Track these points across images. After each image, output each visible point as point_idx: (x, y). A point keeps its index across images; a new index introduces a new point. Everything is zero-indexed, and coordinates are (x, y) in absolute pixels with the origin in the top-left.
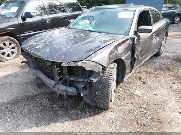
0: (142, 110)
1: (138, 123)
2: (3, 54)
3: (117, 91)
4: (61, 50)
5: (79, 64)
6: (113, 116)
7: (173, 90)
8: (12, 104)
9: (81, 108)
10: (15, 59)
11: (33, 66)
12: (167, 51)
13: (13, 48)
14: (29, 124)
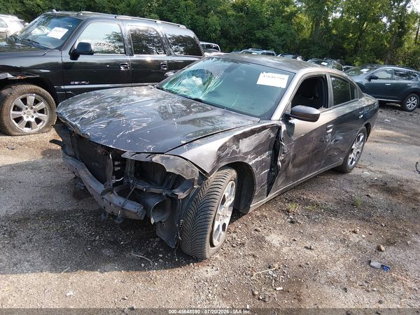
0: (271, 273)
1: (254, 294)
2: (18, 120)
3: (232, 229)
4: (128, 127)
5: (156, 159)
6: (210, 275)
7: (348, 246)
8: (15, 221)
9: (149, 249)
10: (41, 135)
11: (71, 152)
12: (365, 167)
13: (42, 111)
14: (39, 264)
